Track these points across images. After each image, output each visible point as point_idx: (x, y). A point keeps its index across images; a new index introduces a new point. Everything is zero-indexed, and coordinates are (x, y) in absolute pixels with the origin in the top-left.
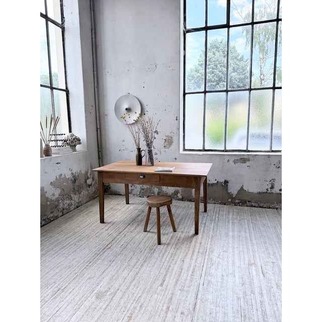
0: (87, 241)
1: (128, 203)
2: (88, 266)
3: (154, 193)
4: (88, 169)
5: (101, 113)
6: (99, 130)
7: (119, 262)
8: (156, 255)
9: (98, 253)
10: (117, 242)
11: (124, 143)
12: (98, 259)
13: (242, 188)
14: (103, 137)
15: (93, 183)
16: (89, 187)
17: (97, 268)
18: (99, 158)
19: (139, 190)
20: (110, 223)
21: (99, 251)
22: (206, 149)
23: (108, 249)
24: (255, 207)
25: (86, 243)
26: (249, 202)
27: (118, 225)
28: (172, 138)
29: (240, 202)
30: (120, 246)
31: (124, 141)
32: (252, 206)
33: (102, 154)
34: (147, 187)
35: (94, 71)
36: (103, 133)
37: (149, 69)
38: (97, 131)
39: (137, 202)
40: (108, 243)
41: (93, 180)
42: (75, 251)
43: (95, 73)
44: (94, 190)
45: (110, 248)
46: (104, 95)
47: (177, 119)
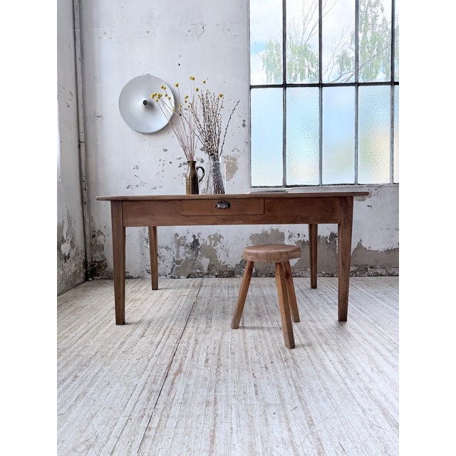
0: (105, 365)
1: (155, 287)
2: (148, 428)
3: (200, 268)
4: (63, 222)
5: (88, 113)
6: (83, 145)
7: (234, 401)
8: (306, 369)
9: (157, 387)
10: (189, 355)
11: (136, 172)
12: (168, 405)
13: (360, 245)
14: (92, 161)
15: (73, 253)
16: (65, 262)
17: (181, 430)
18: (83, 203)
19: (170, 265)
20: (140, 322)
21: (154, 382)
22: (288, 184)
23: (176, 374)
24: (381, 275)
25: (106, 368)
26: (372, 268)
27: (163, 323)
28: (235, 160)
29: (358, 270)
30: (202, 363)
31: (137, 168)
32: (377, 275)
33: (88, 196)
34: (187, 258)
35: (74, 28)
36: (91, 152)
37: (189, 31)
38: (79, 146)
39: (172, 285)
40: (166, 361)
41: (73, 247)
42: (84, 393)
43: (78, 31)
44: (73, 268)
45: (179, 371)
46: (94, 78)
47: (244, 125)
